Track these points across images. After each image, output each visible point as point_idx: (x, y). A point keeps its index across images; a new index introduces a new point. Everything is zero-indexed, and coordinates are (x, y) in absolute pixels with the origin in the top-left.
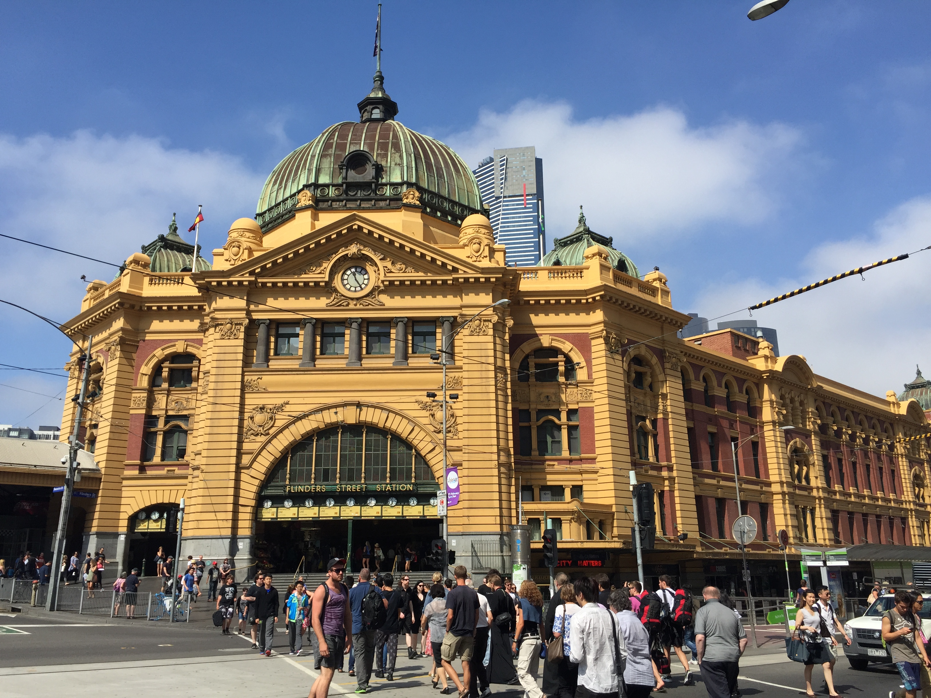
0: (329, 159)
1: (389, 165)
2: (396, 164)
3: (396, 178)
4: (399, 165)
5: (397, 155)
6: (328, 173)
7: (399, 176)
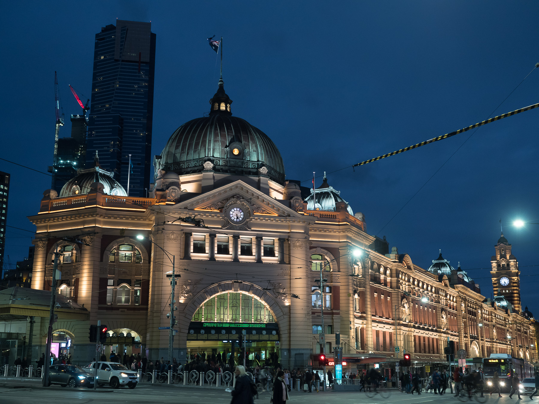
0: (218, 144)
1: (250, 151)
2: (254, 151)
3: (254, 159)
4: (256, 151)
5: (254, 145)
6: (219, 152)
7: (256, 158)
